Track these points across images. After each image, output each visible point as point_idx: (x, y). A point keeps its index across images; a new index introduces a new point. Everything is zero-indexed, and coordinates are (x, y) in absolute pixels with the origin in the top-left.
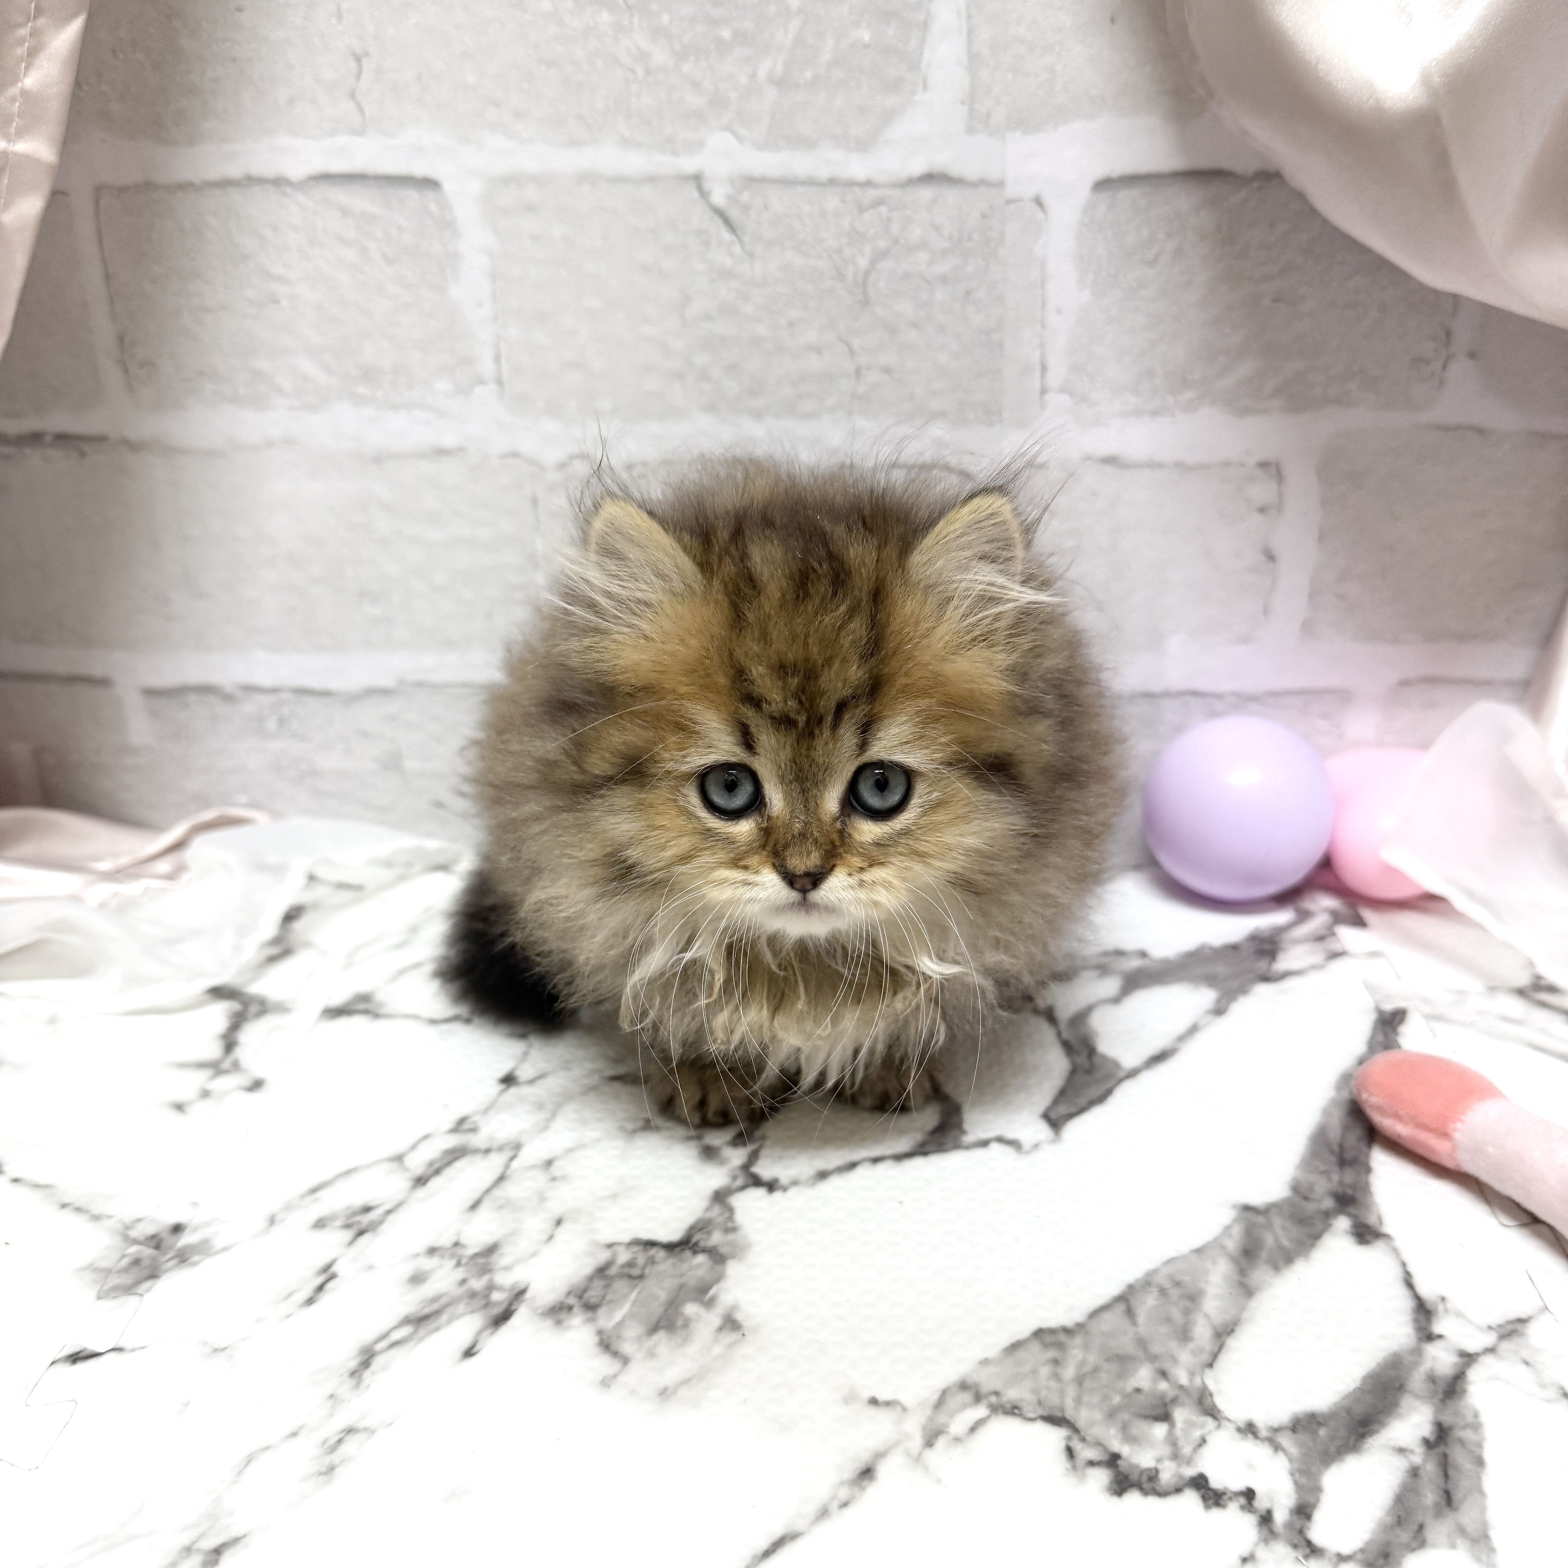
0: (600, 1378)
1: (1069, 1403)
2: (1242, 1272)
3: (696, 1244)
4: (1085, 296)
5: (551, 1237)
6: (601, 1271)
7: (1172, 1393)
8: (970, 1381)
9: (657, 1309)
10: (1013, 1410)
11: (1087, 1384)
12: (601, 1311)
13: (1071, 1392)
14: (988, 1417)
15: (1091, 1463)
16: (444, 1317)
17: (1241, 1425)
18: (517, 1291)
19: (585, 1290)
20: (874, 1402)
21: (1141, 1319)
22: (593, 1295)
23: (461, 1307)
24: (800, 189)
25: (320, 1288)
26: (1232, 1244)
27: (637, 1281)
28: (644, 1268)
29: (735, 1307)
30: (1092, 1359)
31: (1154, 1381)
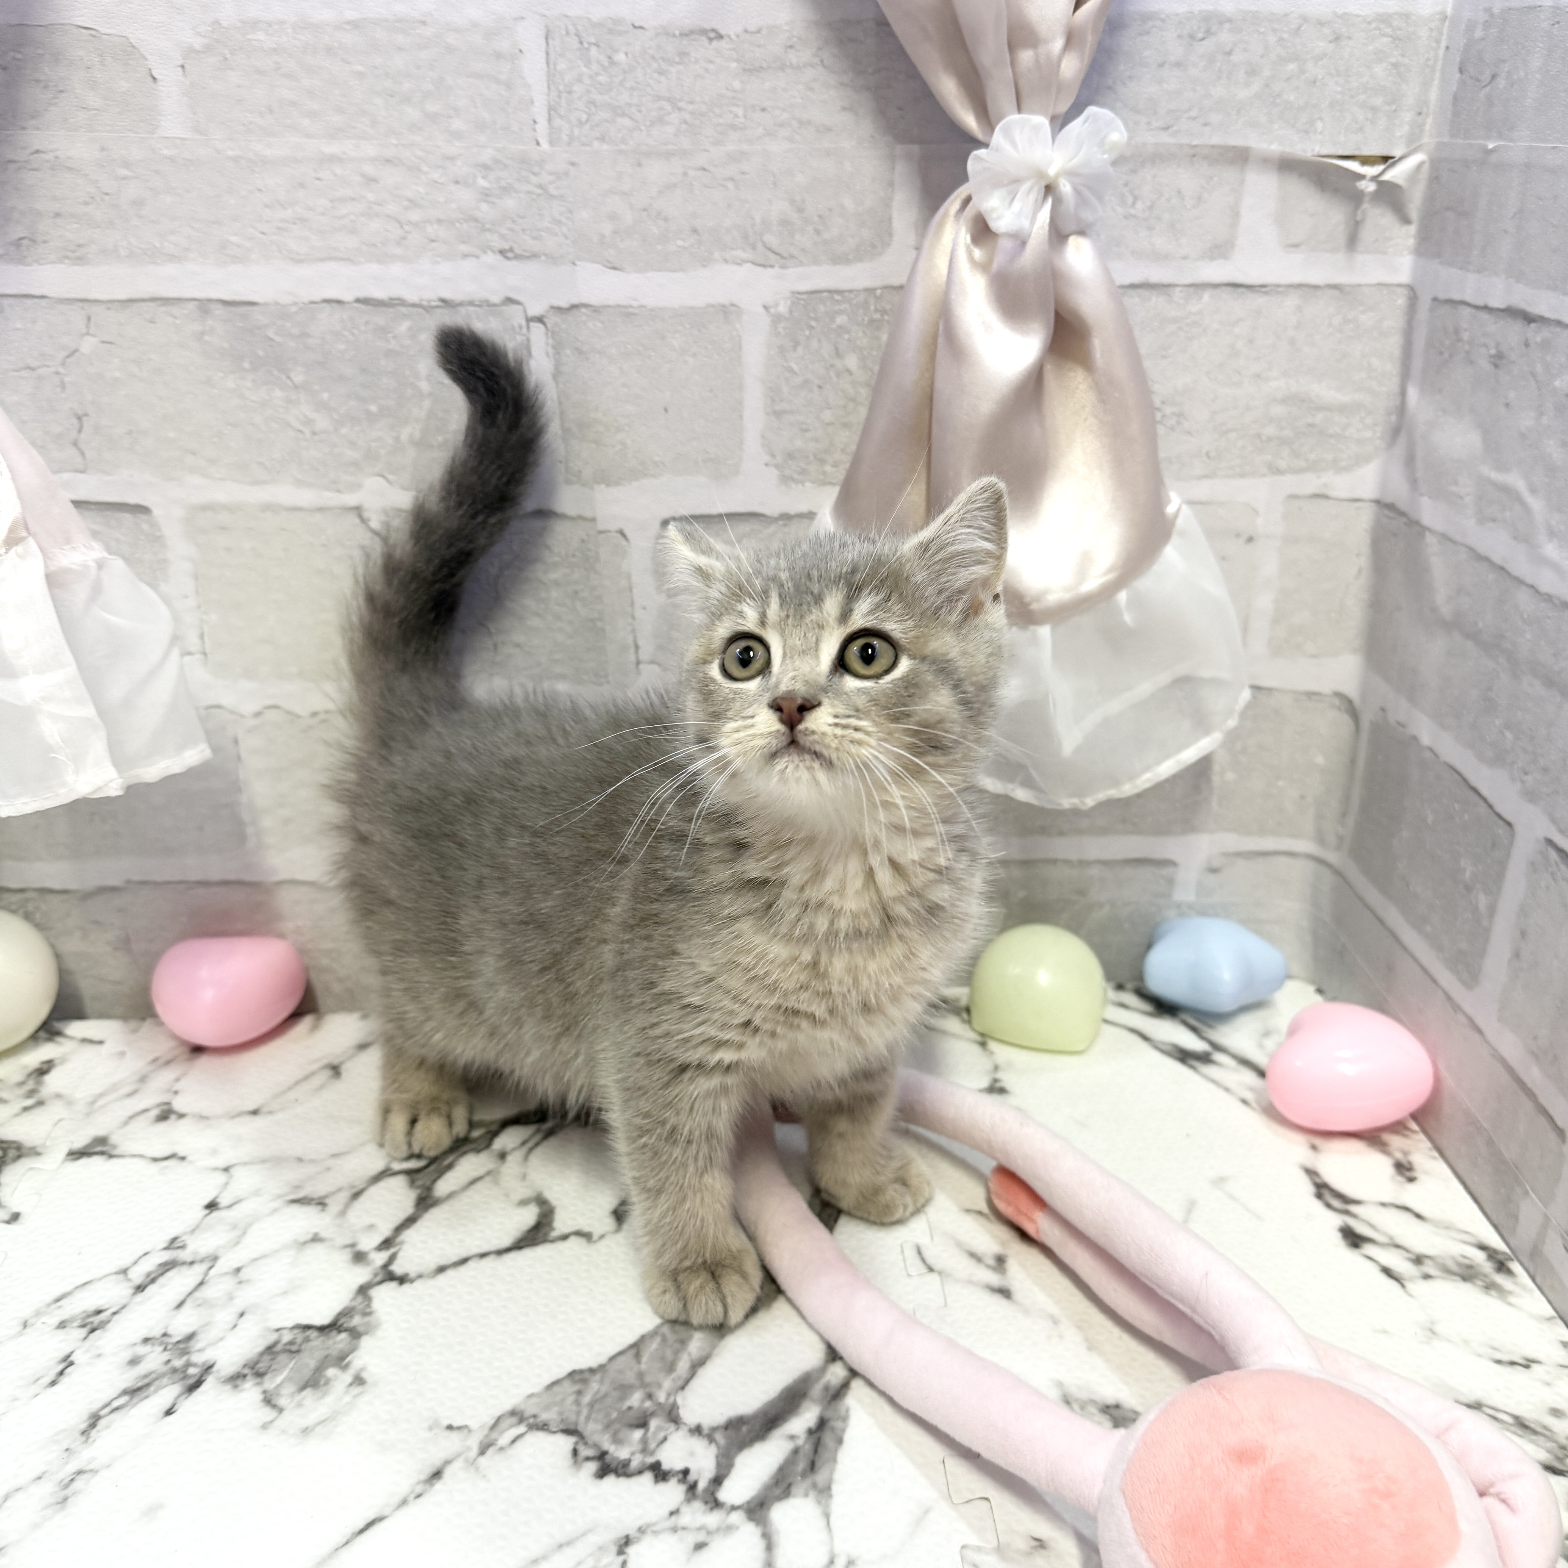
0: (261, 1424)
1: (581, 1419)
3: (341, 1326)
5: (235, 1326)
6: (270, 1350)
7: (652, 1409)
8: (518, 1409)
9: (307, 1373)
10: (543, 1427)
11: (595, 1405)
12: (267, 1377)
13: (585, 1412)
14: (526, 1432)
15: (588, 1459)
16: (152, 1388)
17: (693, 1427)
18: (205, 1367)
19: (257, 1363)
20: (450, 1427)
21: (644, 1358)
22: (262, 1366)
23: (165, 1380)
25: (61, 1373)
27: (294, 1355)
28: (300, 1345)
29: (362, 1369)
30: (604, 1389)
31: (643, 1401)
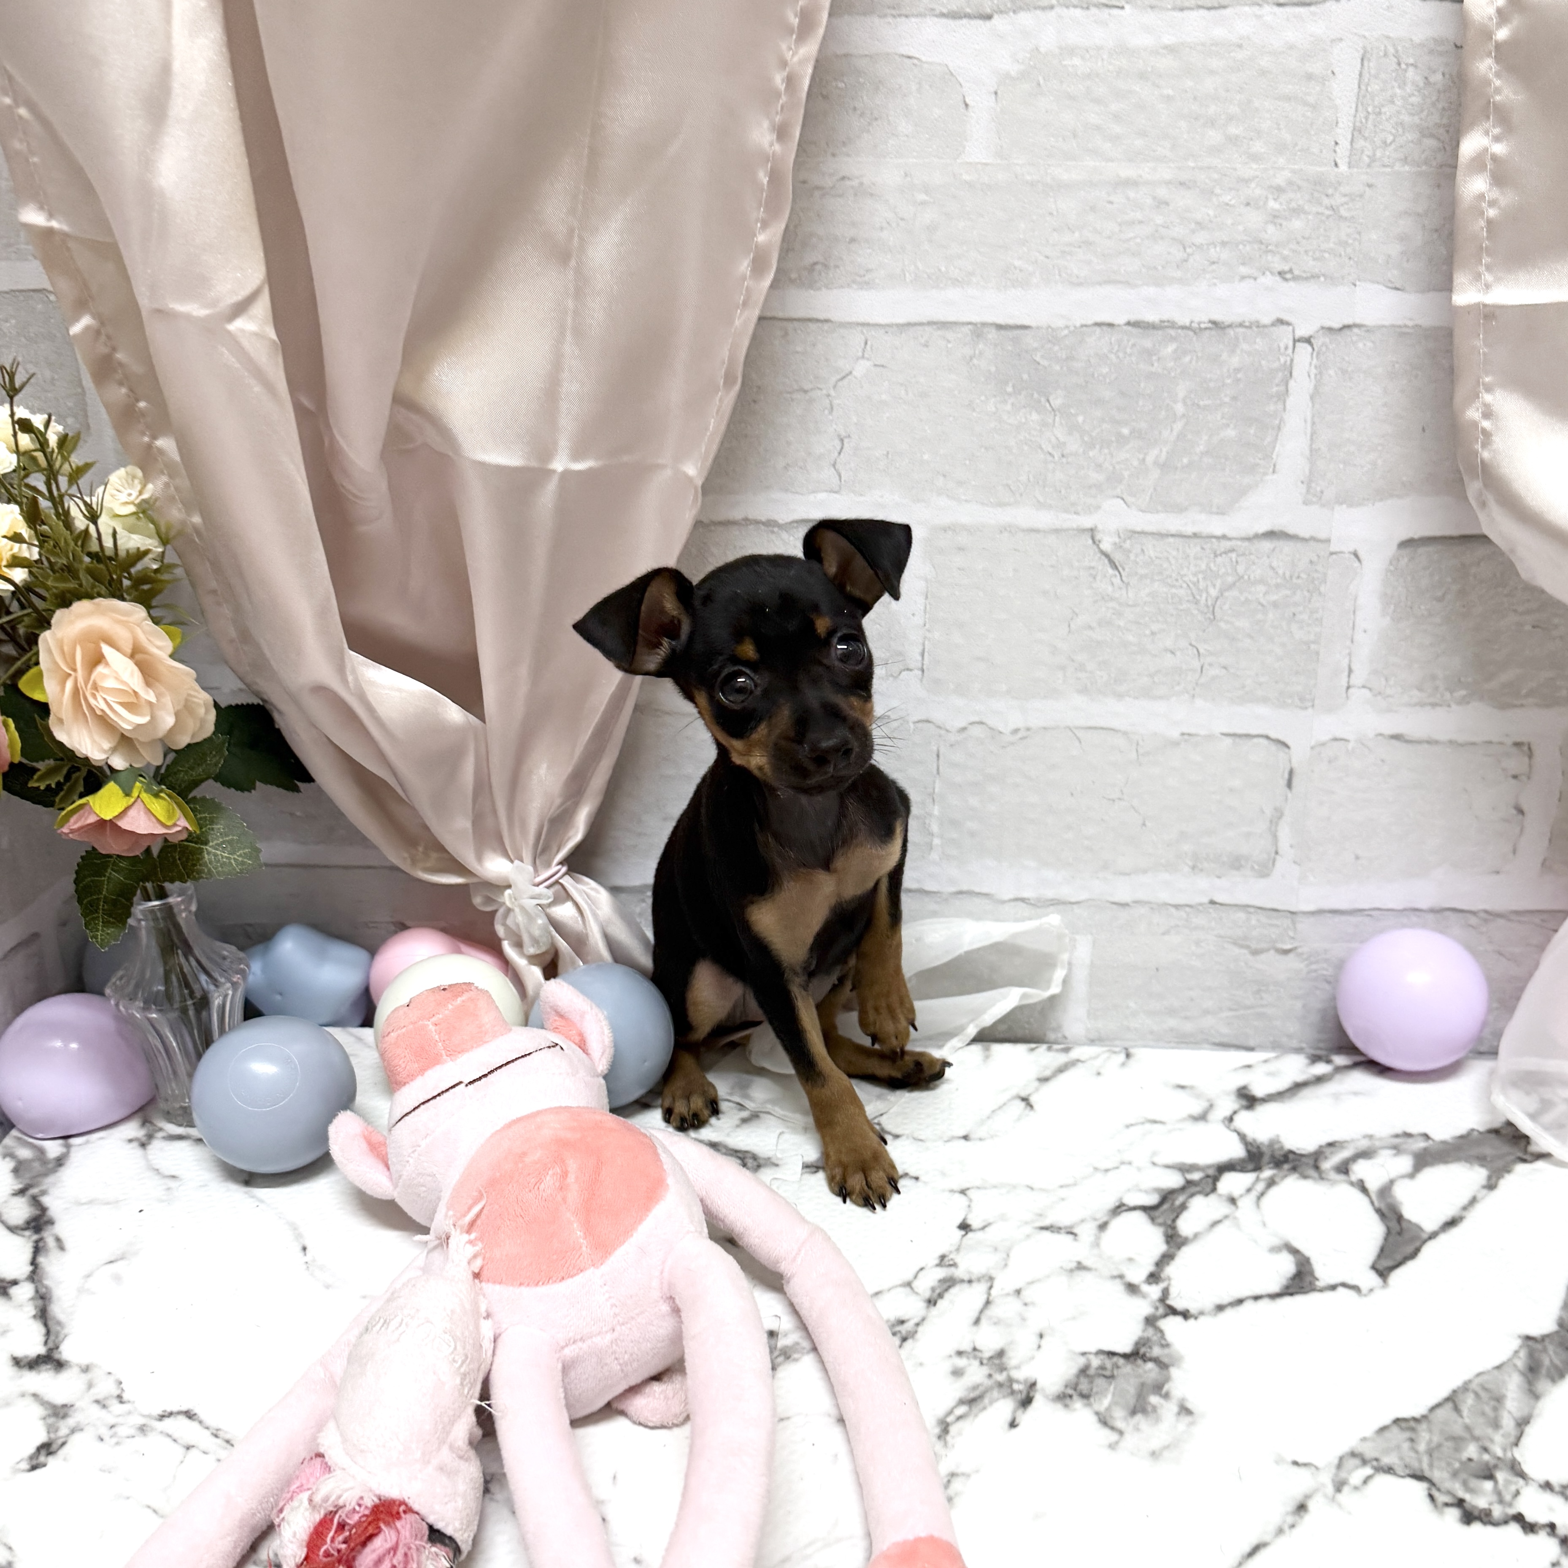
0: (1108, 1443)
1: (1425, 1466)
2: (1530, 1383)
3: (1144, 1354)
4: (1387, 621)
5: (1039, 1346)
6: (1083, 1372)
7: (1493, 1462)
8: (1356, 1451)
9: (1131, 1398)
10: (1389, 1470)
11: (1436, 1454)
12: (1093, 1399)
13: (1425, 1460)
14: (1374, 1474)
15: (1447, 1505)
16: (986, 1400)
17: (1542, 1483)
18: (1029, 1383)
19: (1076, 1382)
20: (1295, 1463)
21: (1465, 1413)
22: (1084, 1386)
23: (995, 1393)
24: (1171, 540)
26: (1521, 1362)
27: (1110, 1380)
28: (1112, 1371)
29: (1184, 1397)
30: (1436, 1439)
31: (1480, 1454)
